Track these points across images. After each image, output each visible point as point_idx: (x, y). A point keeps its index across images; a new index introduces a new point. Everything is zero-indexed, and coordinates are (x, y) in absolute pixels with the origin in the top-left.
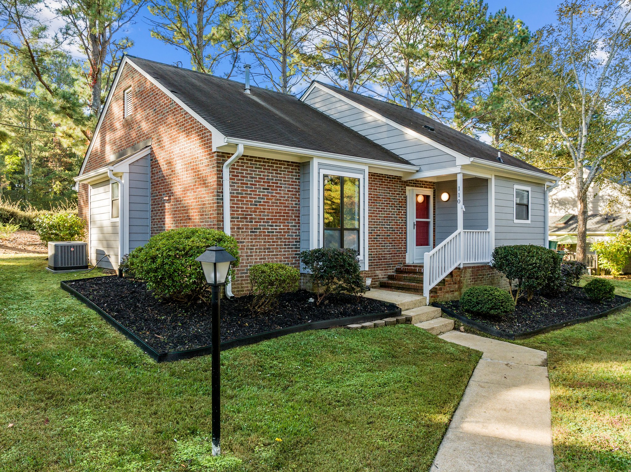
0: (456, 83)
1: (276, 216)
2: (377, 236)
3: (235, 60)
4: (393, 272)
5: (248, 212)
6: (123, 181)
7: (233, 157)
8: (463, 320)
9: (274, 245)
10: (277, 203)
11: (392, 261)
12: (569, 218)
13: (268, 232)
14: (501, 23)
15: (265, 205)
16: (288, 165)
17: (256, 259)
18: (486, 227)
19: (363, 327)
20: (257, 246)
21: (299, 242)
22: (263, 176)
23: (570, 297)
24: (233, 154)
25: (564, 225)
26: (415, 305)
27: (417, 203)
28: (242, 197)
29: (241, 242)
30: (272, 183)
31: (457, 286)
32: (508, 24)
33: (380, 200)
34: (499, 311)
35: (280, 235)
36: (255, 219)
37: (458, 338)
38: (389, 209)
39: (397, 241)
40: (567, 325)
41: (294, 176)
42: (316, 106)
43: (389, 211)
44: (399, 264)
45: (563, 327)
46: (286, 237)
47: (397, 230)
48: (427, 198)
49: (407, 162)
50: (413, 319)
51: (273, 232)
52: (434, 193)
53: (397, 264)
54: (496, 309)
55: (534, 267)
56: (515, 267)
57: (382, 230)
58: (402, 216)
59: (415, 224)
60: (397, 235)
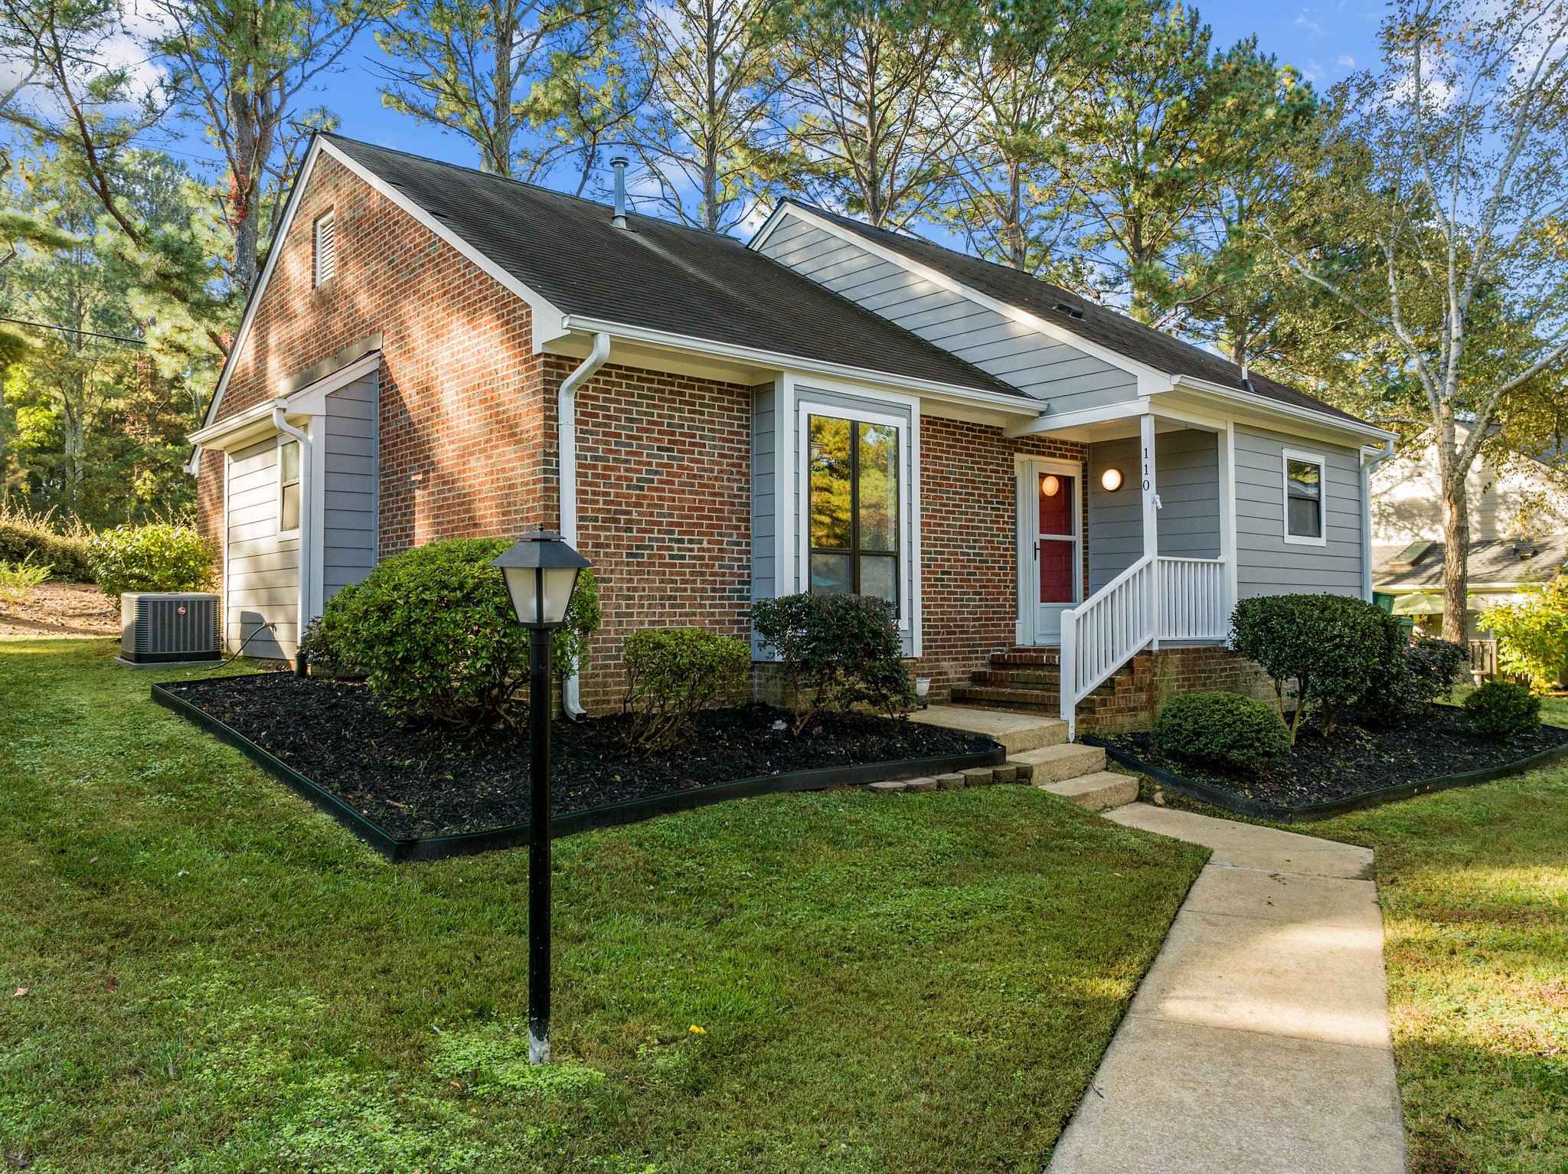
0: (1135, 220)
1: (692, 517)
2: (943, 573)
3: (589, 163)
4: (983, 665)
5: (620, 504)
6: (310, 438)
7: (582, 368)
8: (1162, 779)
9: (685, 590)
10: (693, 485)
11: (981, 639)
12: (1422, 550)
13: (672, 557)
14: (1243, 72)
15: (663, 490)
16: (720, 391)
17: (642, 623)
18: (1216, 551)
19: (908, 789)
20: (644, 590)
21: (749, 583)
22: (660, 416)
23: (1430, 729)
24: (582, 361)
25: (1409, 568)
26: (1041, 740)
27: (1043, 498)
28: (605, 468)
29: (604, 580)
30: (681, 434)
31: (1144, 697)
32: (1261, 74)
33: (951, 486)
34: (1252, 752)
35: (701, 566)
36: (639, 522)
37: (1149, 818)
38: (973, 507)
39: (994, 587)
40: (1423, 791)
41: (735, 418)
42: (790, 261)
43: (973, 514)
44: (998, 645)
45: (1412, 796)
46: (716, 569)
47: (994, 562)
48: (1066, 482)
49: (1015, 391)
50: (1035, 773)
51: (683, 557)
52: (1084, 471)
53: (992, 645)
54: (1243, 747)
55: (1337, 647)
56: (1290, 646)
57: (955, 560)
58: (1005, 526)
59: (1038, 547)
60: (992, 574)
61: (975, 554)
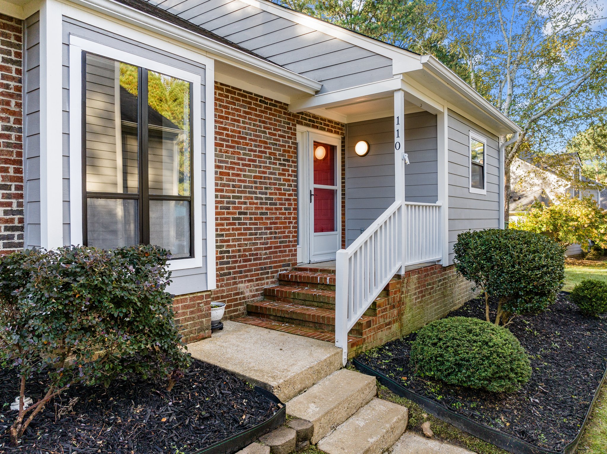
4: (272, 283)
8: (427, 405)
11: (271, 263)
18: (434, 198)
21: (22, 229)
26: (319, 374)
31: (395, 311)
39: (282, 223)
44: (284, 266)
47: (281, 204)
50: (316, 430)
52: (343, 142)
53: (280, 266)
54: (501, 379)
57: (250, 204)
58: (290, 178)
59: (313, 193)
60: (280, 214)
61: (266, 199)
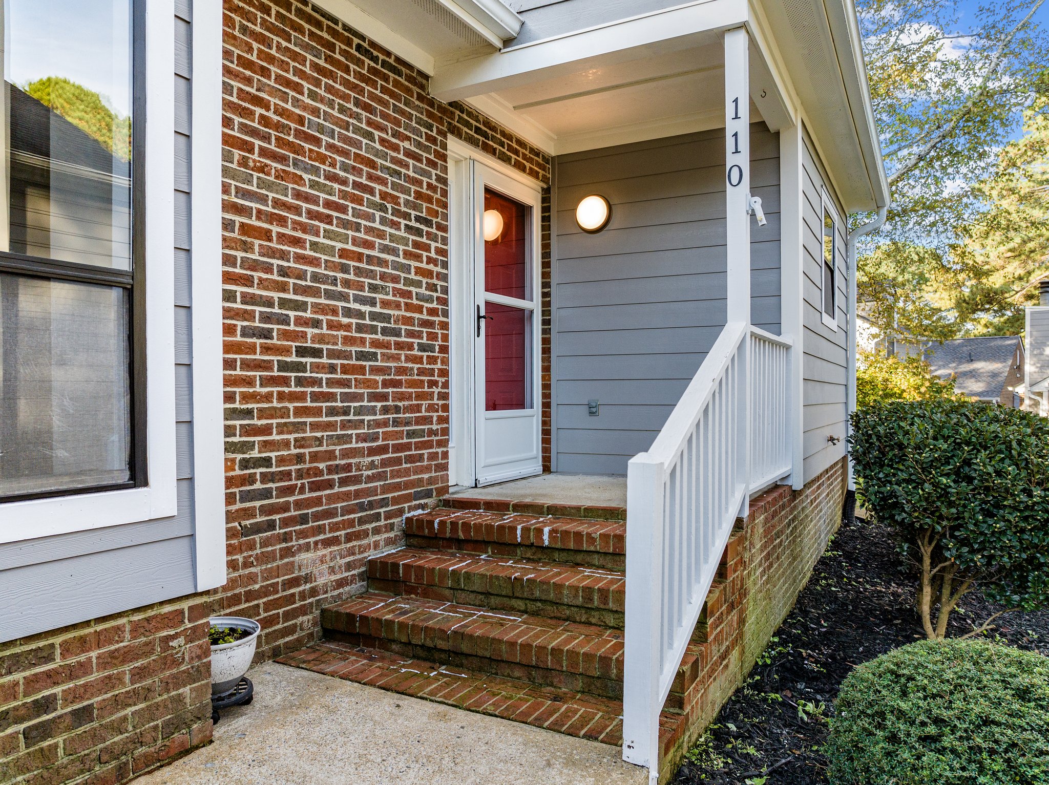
2: (301, 352)
4: (389, 542)
31: (735, 620)
39: (412, 384)
44: (417, 496)
48: (517, 216)
52: (547, 195)
57: (331, 326)
58: (431, 267)
59: (483, 313)
60: (408, 359)
61: (374, 316)
